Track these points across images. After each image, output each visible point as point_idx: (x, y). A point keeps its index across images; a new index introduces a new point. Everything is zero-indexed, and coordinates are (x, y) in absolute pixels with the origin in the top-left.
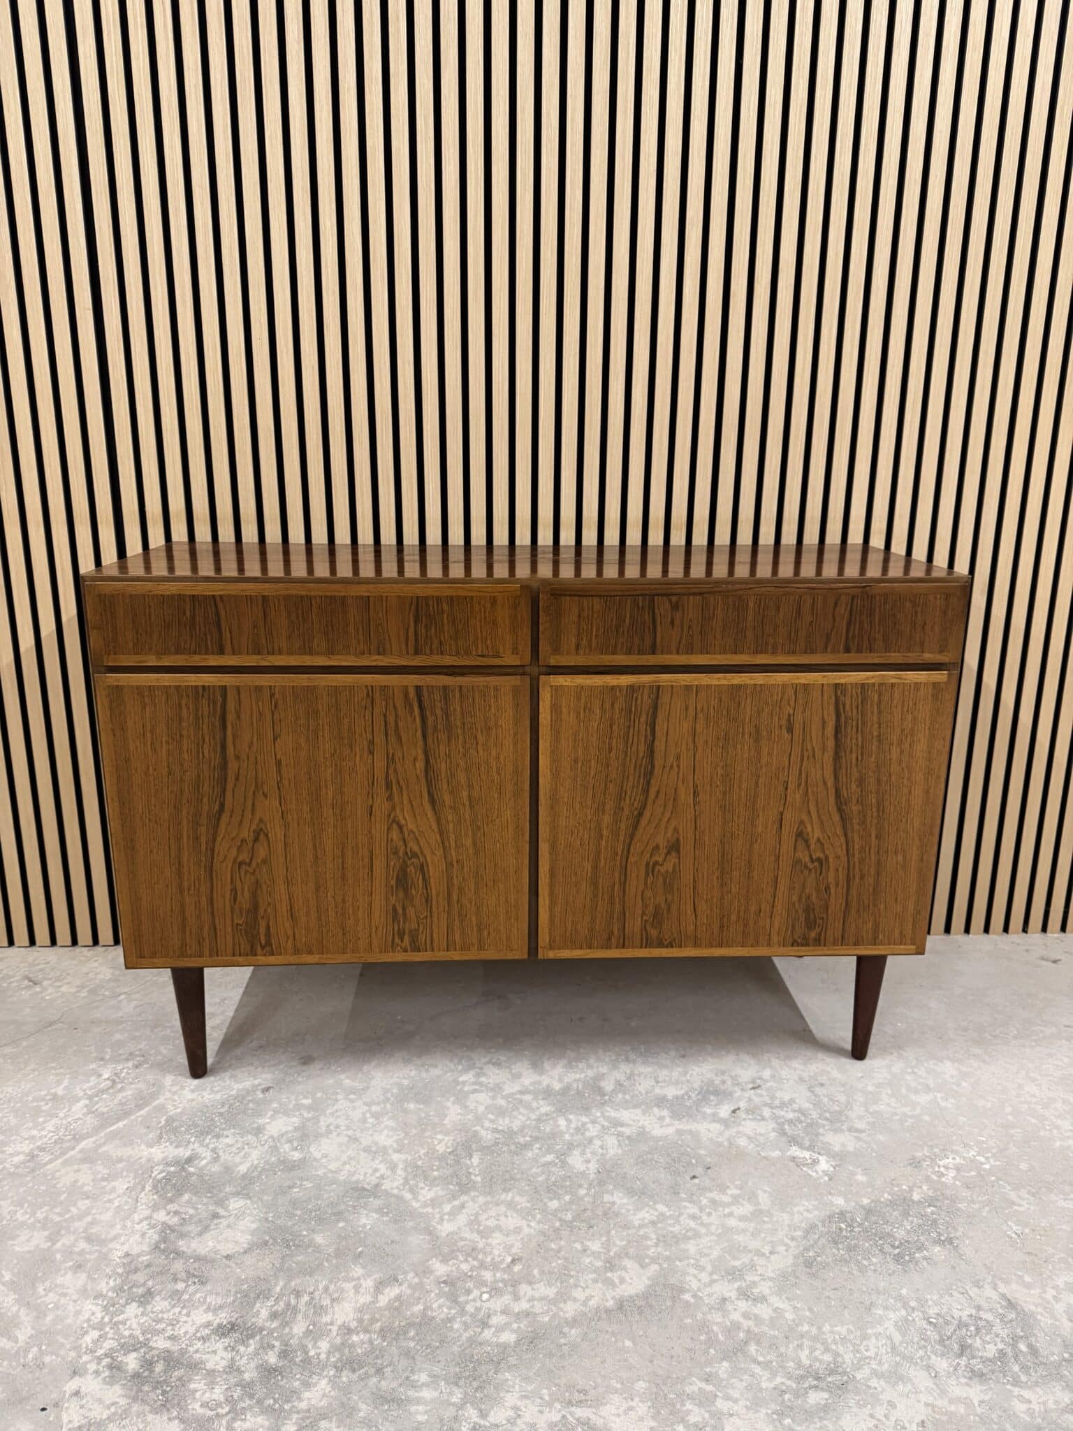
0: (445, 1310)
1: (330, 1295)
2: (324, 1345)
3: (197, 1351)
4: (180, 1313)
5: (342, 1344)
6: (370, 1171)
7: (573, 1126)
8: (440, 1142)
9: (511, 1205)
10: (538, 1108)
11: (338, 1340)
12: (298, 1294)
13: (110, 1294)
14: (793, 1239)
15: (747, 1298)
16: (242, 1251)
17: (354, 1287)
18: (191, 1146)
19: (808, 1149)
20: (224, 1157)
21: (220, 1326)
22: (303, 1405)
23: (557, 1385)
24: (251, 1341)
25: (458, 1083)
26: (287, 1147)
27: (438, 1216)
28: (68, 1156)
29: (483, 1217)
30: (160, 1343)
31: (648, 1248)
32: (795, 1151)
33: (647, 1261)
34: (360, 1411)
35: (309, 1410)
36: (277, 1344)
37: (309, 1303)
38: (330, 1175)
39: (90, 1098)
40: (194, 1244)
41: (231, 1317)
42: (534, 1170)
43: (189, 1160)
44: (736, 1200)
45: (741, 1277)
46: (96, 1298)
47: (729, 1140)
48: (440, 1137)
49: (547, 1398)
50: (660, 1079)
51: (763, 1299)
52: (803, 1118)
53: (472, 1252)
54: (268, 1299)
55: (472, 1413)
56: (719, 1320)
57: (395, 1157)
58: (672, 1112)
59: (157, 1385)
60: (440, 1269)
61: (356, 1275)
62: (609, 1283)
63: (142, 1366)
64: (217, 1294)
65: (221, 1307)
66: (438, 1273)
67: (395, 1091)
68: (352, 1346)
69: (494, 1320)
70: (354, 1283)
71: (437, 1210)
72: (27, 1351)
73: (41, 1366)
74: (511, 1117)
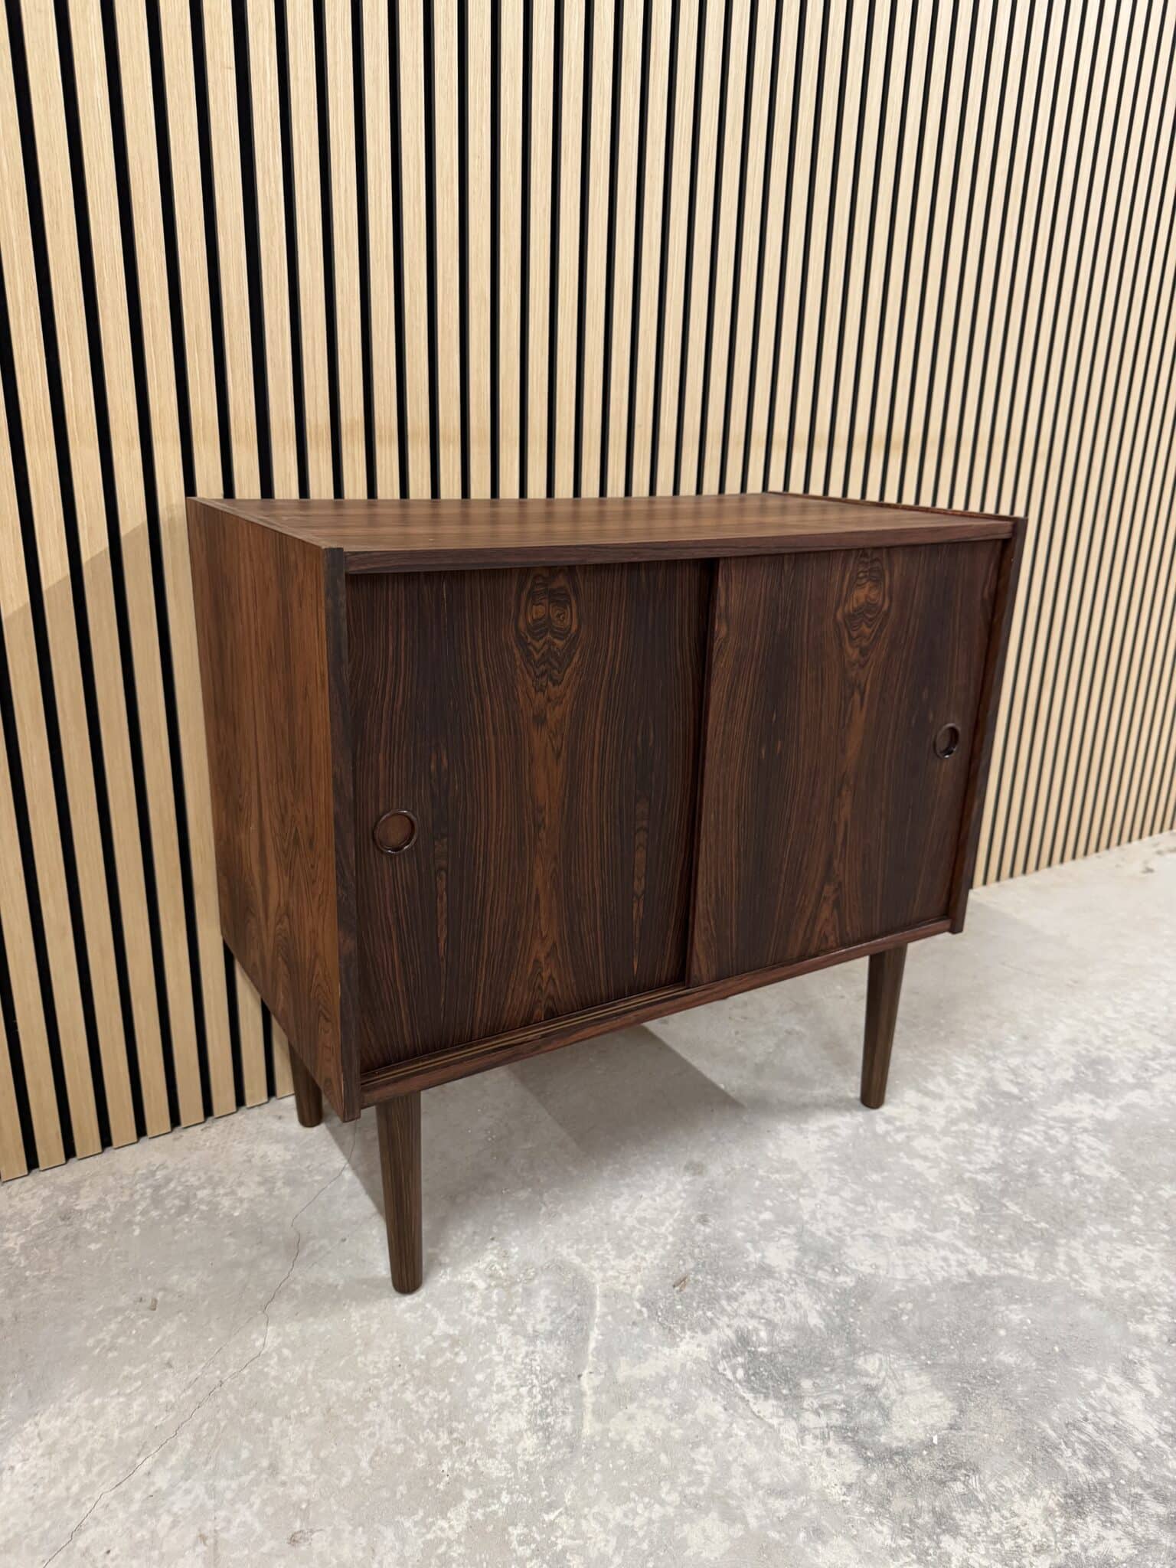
1: (1105, 1411)
3: (1085, 1550)
4: (1002, 1516)
6: (941, 1263)
7: (1040, 1137)
8: (956, 1202)
9: (1107, 1238)
10: (988, 1132)
12: (1076, 1427)
16: (957, 1413)
17: (1109, 1389)
18: (720, 1324)
20: (777, 1319)
21: (1058, 1504)
24: (1114, 1503)
26: (823, 1275)
27: (1068, 1278)
28: (589, 1406)
29: (1103, 1260)
36: (1139, 1490)
37: (1099, 1430)
38: (911, 1285)
39: (503, 1320)
40: (899, 1434)
41: (1058, 1490)
42: (1072, 1194)
43: (744, 1340)
46: (893, 1557)
47: (1166, 1101)
48: (949, 1198)
50: (1040, 1065)
53: (1147, 1299)
54: (1056, 1448)
57: (941, 1236)
58: (1092, 1092)
60: (1148, 1330)
61: (1094, 1378)
64: (1006, 1473)
65: (1031, 1486)
67: (836, 1167)
70: (1104, 1387)
71: (1058, 1273)
74: (978, 1151)
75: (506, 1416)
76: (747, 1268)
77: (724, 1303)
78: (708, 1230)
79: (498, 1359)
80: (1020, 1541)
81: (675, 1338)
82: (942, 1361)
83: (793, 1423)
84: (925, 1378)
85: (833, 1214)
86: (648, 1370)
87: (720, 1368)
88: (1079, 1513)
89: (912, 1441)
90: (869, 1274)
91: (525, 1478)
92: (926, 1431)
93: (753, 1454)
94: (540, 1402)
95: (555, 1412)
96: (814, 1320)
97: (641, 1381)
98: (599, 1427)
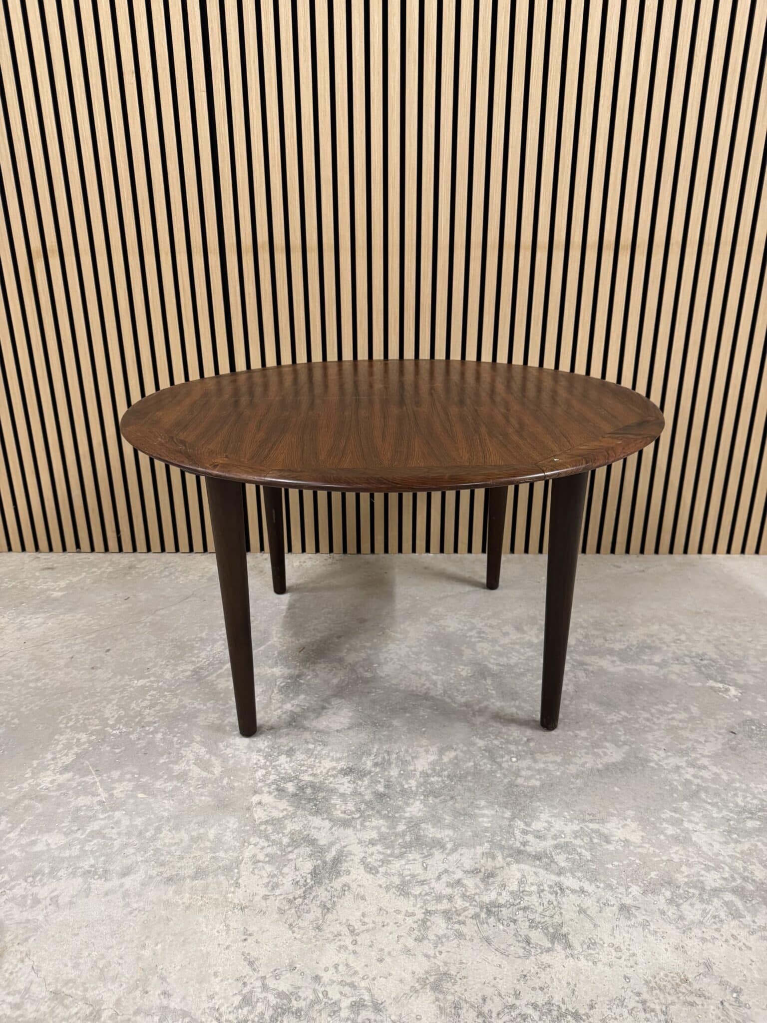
0: (489, 766)
1: (410, 755)
2: (413, 783)
3: (331, 783)
4: (314, 761)
5: (425, 782)
6: (419, 685)
8: (463, 669)
11: (422, 780)
12: (389, 753)
13: (266, 750)
14: (720, 734)
15: (694, 767)
16: (346, 728)
17: (425, 751)
18: (298, 668)
19: (721, 682)
21: (342, 769)
22: (407, 815)
23: (573, 811)
24: (365, 779)
25: (467, 637)
26: (361, 670)
27: (471, 712)
30: (306, 778)
31: (620, 736)
32: (711, 683)
33: (621, 743)
34: (445, 819)
35: (411, 818)
36: (382, 780)
37: (398, 758)
38: (393, 686)
41: (349, 765)
42: (531, 688)
44: (675, 710)
45: (687, 755)
46: (258, 751)
47: (663, 675)
48: (462, 667)
49: (568, 817)
51: (704, 767)
52: (714, 664)
54: (370, 755)
55: (520, 824)
56: (676, 778)
57: (434, 677)
58: (620, 658)
59: (309, 801)
60: (481, 743)
61: (424, 744)
62: (597, 755)
63: (298, 790)
64: (336, 752)
65: (340, 759)
66: (479, 745)
67: (425, 640)
68: (432, 783)
69: (523, 773)
70: (424, 749)
72: (221, 778)
73: (233, 788)
74: (507, 657)
75: (190, 665)
76: (334, 657)
77: (309, 663)
78: (337, 640)
80: (310, 770)
82: (366, 712)
83: (279, 705)
84: (351, 714)
85: (397, 654)
88: (345, 774)
90: (381, 677)
91: (173, 681)
92: (326, 727)
98: (214, 679)
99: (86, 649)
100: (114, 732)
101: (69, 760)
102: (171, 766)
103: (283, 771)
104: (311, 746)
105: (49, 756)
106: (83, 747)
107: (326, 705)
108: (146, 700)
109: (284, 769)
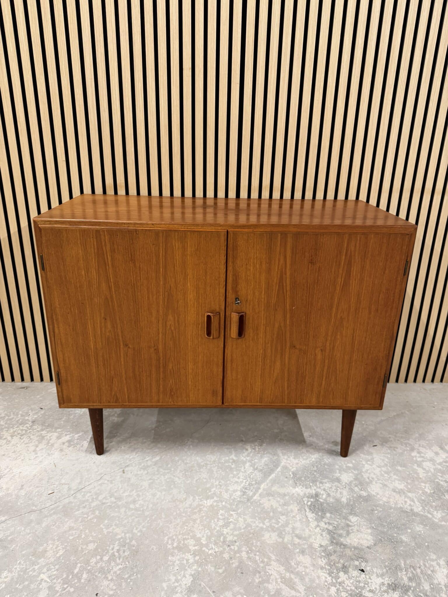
75: (236, 485)
76: (332, 477)
77: (318, 483)
78: (327, 462)
79: (243, 470)
80: (366, 586)
81: (296, 486)
82: (380, 529)
83: (316, 523)
84: (369, 531)
85: (374, 474)
86: (282, 491)
87: (304, 499)
88: (393, 589)
89: (351, 544)
90: (374, 495)
91: (232, 501)
92: (358, 544)
93: (298, 525)
94: (248, 485)
95: (249, 489)
96: (344, 500)
97: (278, 492)
98: (259, 498)
99: (158, 471)
100: (210, 552)
101: (188, 581)
102: (266, 585)
103: (348, 588)
104: (357, 563)
105: (173, 578)
106: (194, 568)
107: (348, 522)
108: (219, 519)
109: (349, 586)
